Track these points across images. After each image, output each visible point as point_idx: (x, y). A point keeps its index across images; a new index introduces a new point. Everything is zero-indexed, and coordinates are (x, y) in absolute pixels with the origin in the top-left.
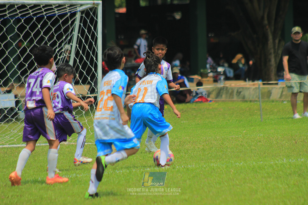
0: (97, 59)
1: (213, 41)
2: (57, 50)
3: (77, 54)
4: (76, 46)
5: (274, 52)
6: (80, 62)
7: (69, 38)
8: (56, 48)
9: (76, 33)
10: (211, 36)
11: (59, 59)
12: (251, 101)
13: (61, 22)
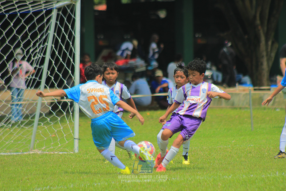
0: (74, 61)
1: (201, 42)
2: (31, 50)
3: (53, 54)
4: (52, 46)
5: (267, 55)
6: (56, 64)
7: (44, 37)
8: (30, 48)
9: (51, 32)
10: (198, 37)
11: (33, 60)
12: (240, 108)
13: (35, 19)
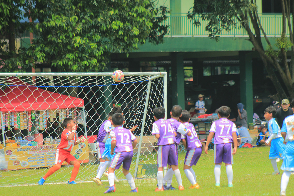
1: (258, 101)
2: (133, 109)
4: (148, 106)
6: (151, 118)
7: (142, 100)
8: (133, 107)
9: (147, 96)
10: (256, 98)
13: (136, 88)
